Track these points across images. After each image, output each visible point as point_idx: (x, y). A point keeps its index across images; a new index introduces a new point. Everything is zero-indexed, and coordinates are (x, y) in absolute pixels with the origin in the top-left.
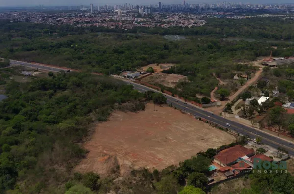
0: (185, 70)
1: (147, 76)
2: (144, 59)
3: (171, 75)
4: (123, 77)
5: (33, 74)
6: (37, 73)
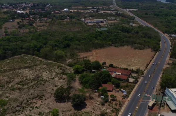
4: (169, 36)
5: (134, 25)
6: (137, 25)
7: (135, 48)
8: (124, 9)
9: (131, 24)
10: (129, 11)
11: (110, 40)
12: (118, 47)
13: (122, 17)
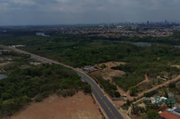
0: (129, 68)
1: (99, 70)
2: (105, 58)
3: (116, 70)
4: (82, 70)
5: (36, 64)
6: (38, 63)
7: (65, 96)
8: (8, 46)
9: (32, 63)
10: (17, 48)
11: (23, 92)
12: (43, 101)
13: (13, 55)
